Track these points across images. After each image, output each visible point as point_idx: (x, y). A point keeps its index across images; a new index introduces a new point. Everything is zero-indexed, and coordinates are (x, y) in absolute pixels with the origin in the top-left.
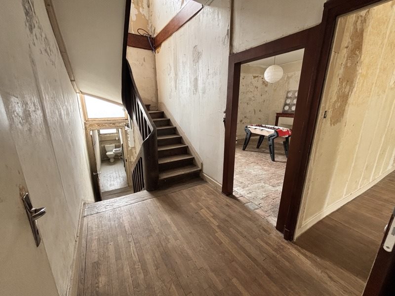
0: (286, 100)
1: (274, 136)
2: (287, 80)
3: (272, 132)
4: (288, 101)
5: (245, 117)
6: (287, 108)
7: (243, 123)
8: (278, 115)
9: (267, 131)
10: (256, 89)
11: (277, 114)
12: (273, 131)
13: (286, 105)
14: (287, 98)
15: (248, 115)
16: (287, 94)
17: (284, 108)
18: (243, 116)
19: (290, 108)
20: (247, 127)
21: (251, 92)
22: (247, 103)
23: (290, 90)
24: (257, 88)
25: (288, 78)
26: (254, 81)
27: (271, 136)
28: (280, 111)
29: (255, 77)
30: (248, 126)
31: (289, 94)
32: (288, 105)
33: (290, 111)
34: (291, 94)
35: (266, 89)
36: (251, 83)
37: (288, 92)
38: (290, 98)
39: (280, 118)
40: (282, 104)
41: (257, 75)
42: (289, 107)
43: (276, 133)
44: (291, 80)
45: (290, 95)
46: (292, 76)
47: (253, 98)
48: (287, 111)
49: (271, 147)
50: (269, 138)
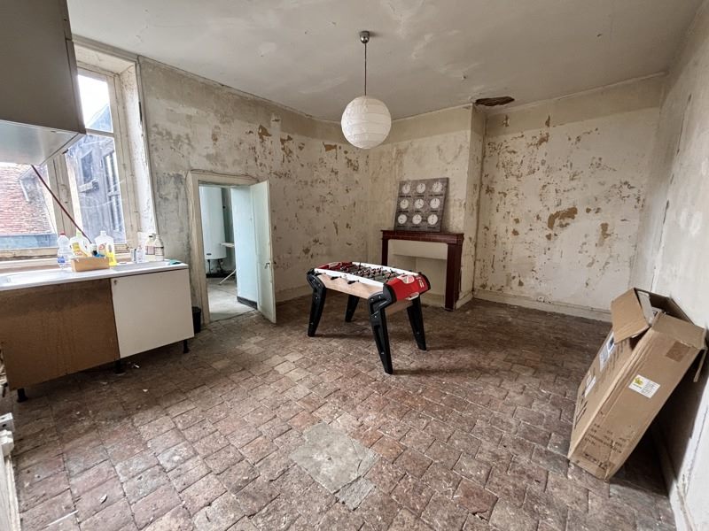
0: (399, 202)
1: (383, 299)
2: (397, 158)
3: (378, 287)
4: (405, 205)
5: (316, 241)
6: (403, 219)
7: (312, 256)
8: (387, 236)
9: (364, 285)
10: (333, 176)
11: (384, 232)
12: (381, 285)
13: (400, 212)
14: (401, 196)
15: (322, 237)
16: (400, 188)
17: (396, 220)
18: (312, 240)
19: (410, 219)
20: (313, 272)
21: (323, 181)
22: (318, 209)
23: (405, 179)
24: (336, 173)
25: (400, 153)
26: (328, 156)
27: (375, 300)
28: (389, 225)
29: (329, 148)
30: (316, 270)
31: (404, 188)
32: (405, 212)
33: (409, 225)
34: (409, 187)
35: (357, 177)
36: (321, 160)
37: (402, 184)
38: (408, 196)
39: (391, 242)
40: (393, 212)
41: (333, 144)
42: (408, 217)
43: (388, 292)
44: (405, 157)
45: (406, 190)
46: (406, 149)
47: (329, 198)
48: (403, 226)
49: (380, 331)
50: (372, 304)
